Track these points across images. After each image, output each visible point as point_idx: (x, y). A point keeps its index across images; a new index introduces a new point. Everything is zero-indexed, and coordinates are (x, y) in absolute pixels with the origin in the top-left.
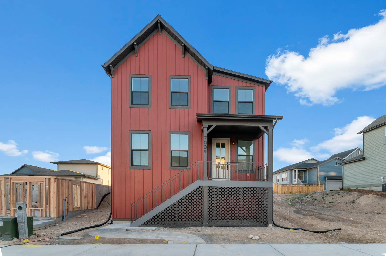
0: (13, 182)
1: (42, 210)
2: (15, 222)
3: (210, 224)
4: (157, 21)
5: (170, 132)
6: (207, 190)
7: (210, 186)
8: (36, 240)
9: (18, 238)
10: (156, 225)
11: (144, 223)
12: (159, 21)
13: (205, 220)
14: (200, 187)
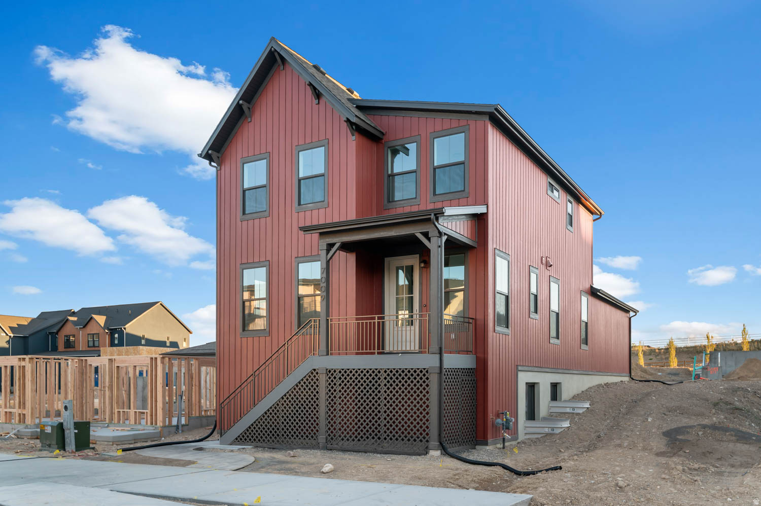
0: (118, 367)
1: (147, 412)
2: (60, 428)
3: (329, 446)
4: (271, 49)
5: (297, 259)
6: (324, 375)
7: (329, 368)
8: (77, 455)
9: (65, 450)
10: (252, 443)
11: (237, 439)
12: (273, 49)
13: (322, 438)
14: (315, 370)
